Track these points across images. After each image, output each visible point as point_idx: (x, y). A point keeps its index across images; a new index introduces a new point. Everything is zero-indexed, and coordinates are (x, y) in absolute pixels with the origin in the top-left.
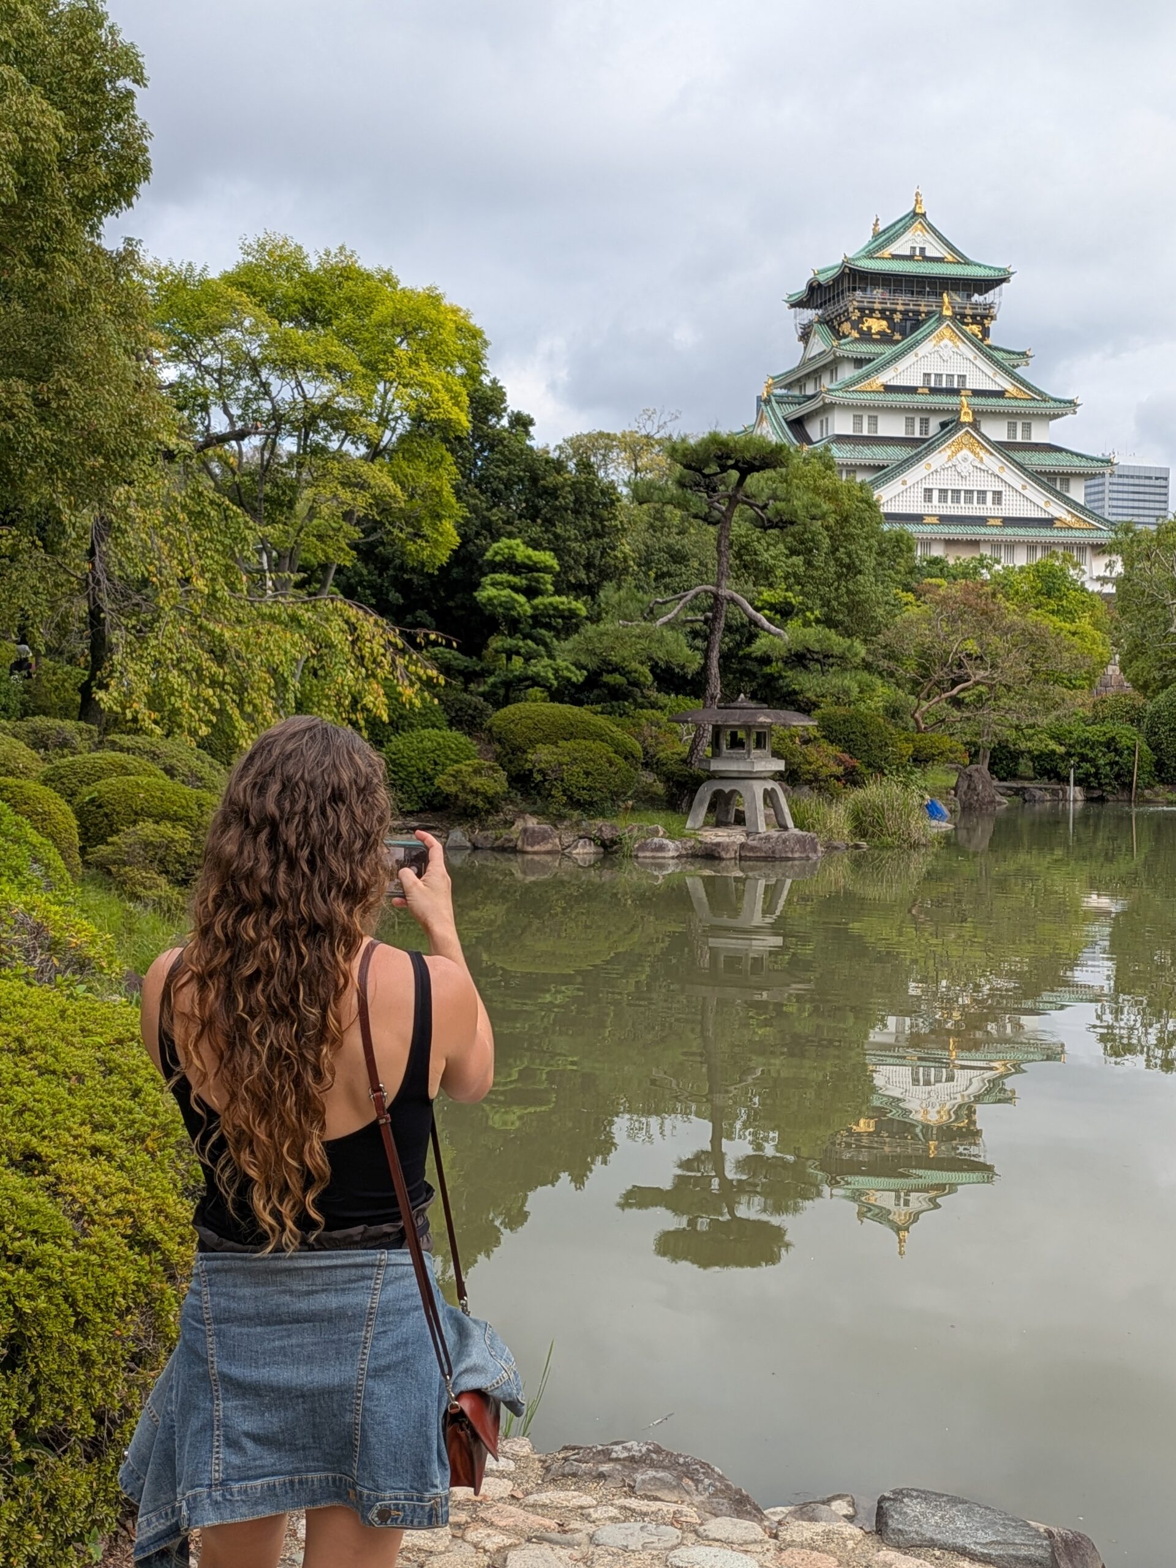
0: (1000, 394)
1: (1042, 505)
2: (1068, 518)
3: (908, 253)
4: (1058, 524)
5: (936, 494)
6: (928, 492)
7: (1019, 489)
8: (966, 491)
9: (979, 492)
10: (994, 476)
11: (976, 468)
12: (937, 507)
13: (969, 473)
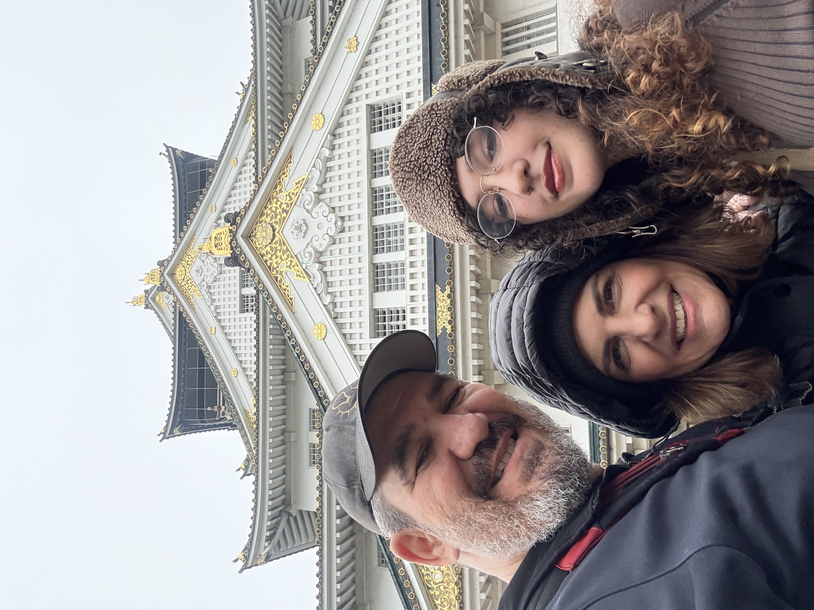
6: (385, 324)
10: (337, 142)
11: (322, 197)
12: (413, 293)
13: (327, 209)
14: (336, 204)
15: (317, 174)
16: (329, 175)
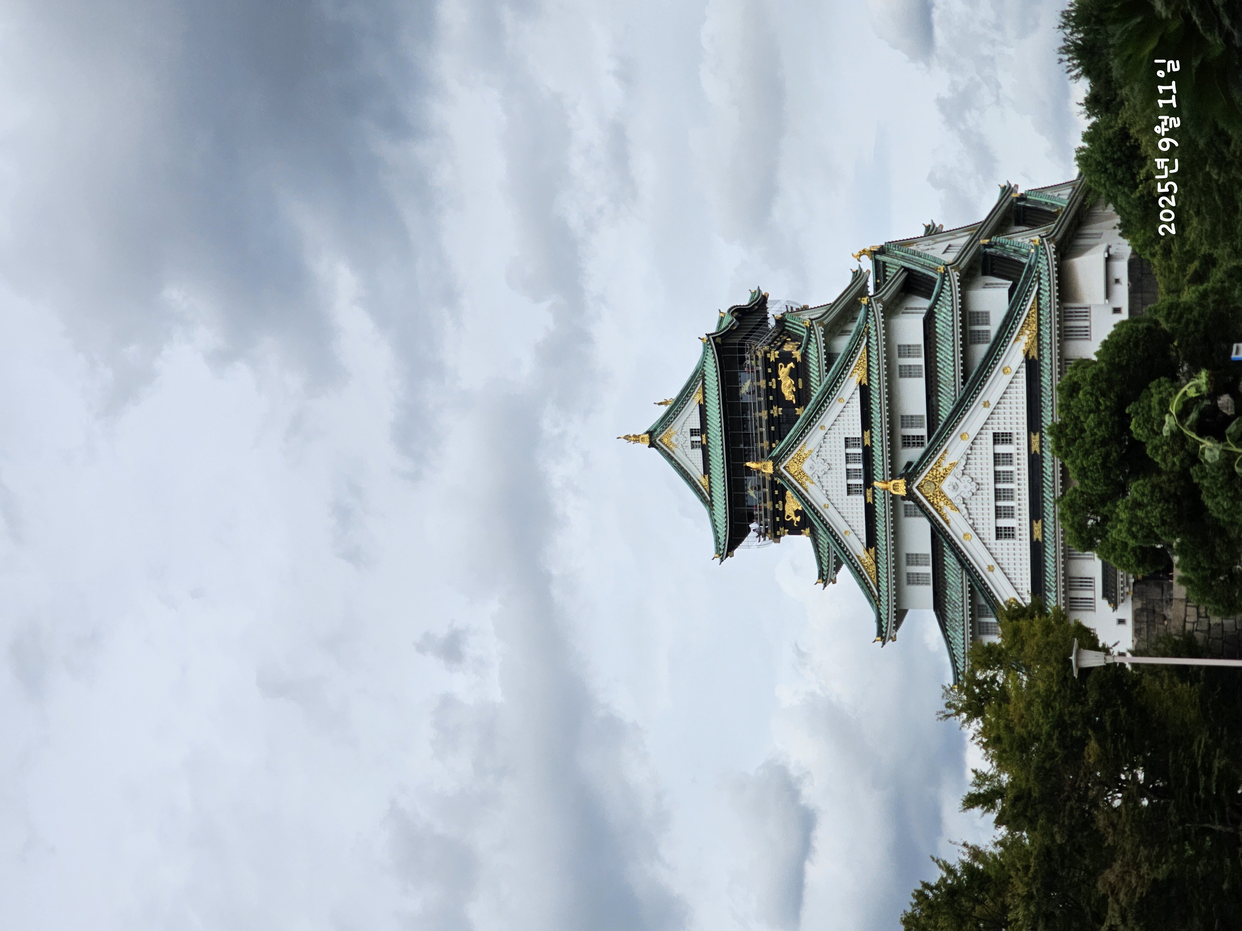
0: (865, 391)
1: (1008, 378)
2: (1025, 339)
3: (699, 452)
4: (1034, 353)
5: (1004, 523)
6: (1002, 533)
7: (988, 411)
8: (996, 480)
9: (996, 463)
10: (974, 446)
11: (965, 472)
12: (1020, 522)
13: (971, 480)
14: (974, 476)
15: (964, 462)
16: (969, 461)
